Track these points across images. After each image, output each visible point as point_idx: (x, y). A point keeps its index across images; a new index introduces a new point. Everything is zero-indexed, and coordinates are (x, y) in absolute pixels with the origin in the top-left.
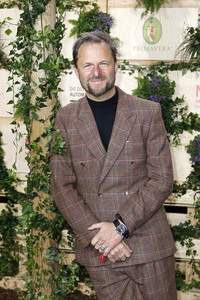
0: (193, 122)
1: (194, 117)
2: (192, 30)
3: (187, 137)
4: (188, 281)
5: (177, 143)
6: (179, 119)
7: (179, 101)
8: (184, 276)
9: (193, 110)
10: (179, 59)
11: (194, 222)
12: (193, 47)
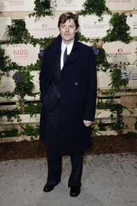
0: (14, 66)
1: (14, 64)
2: (9, 27)
3: (12, 73)
4: (19, 132)
5: (8, 76)
6: (8, 65)
7: (7, 57)
8: (17, 130)
9: (13, 61)
10: (5, 39)
11: (19, 108)
12: (10, 34)
